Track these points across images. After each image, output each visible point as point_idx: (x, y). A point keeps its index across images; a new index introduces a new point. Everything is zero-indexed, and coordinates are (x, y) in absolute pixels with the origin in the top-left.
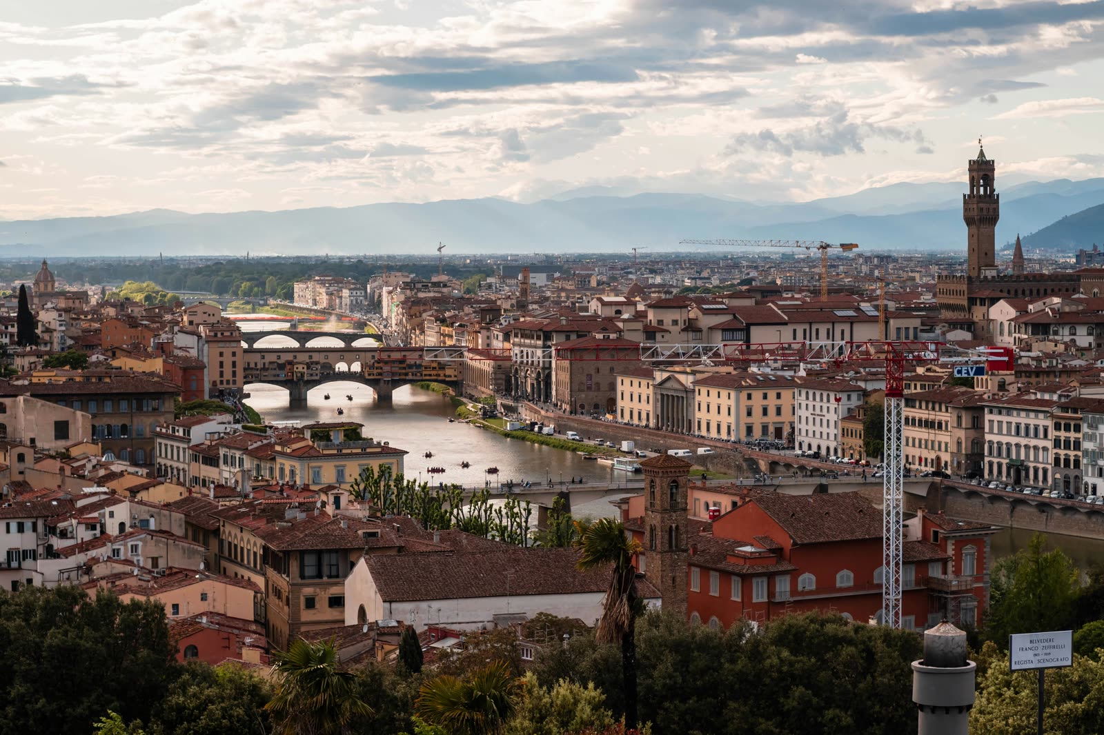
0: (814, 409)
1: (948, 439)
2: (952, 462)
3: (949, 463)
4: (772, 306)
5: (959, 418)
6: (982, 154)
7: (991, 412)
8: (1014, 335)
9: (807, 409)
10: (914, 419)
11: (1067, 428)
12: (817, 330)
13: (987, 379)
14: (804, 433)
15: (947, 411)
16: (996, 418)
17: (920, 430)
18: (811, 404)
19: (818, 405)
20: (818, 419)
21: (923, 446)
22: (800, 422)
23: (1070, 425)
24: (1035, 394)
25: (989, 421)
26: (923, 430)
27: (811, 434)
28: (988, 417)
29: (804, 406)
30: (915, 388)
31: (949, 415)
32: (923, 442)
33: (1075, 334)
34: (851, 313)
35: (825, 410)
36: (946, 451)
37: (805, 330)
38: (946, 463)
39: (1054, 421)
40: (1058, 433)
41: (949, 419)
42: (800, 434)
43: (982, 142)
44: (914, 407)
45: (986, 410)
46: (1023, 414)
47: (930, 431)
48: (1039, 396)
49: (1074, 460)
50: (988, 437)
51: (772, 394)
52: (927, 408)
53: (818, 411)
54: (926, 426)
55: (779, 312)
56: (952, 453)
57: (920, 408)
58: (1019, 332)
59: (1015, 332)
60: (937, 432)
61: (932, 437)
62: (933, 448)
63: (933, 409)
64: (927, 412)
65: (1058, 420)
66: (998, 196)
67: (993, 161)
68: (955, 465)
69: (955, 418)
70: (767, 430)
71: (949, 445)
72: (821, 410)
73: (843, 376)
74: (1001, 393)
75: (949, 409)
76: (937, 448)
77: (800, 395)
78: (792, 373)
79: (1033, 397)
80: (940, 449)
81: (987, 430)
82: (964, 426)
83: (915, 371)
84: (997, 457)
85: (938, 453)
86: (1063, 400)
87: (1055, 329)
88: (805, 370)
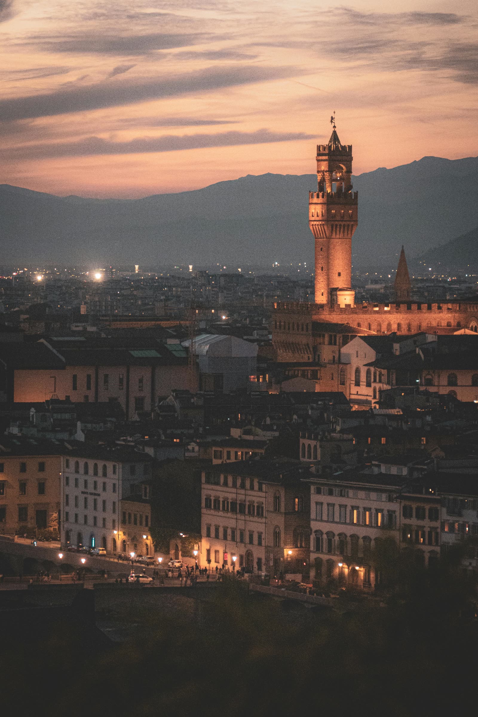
0: (86, 486)
1: (261, 528)
2: (267, 559)
3: (263, 560)
4: (45, 342)
5: (277, 499)
6: (335, 137)
7: (319, 492)
8: (373, 385)
9: (76, 485)
10: (217, 501)
11: (420, 516)
12: (106, 376)
13: (315, 446)
14: (72, 519)
15: (260, 489)
16: (325, 499)
17: (226, 515)
18: (82, 479)
19: (91, 480)
20: (91, 499)
21: (229, 538)
22: (67, 504)
23: (424, 509)
24: (379, 466)
25: (317, 503)
26: (229, 515)
27: (81, 520)
28: (314, 498)
29: (72, 482)
30: (229, 457)
31: (263, 494)
32: (229, 532)
33: (456, 385)
34: (152, 353)
35: (100, 486)
36: (260, 544)
37: (89, 377)
38: (259, 560)
39: (403, 504)
40: (408, 521)
41: (263, 500)
42: (67, 520)
43: (335, 121)
44: (217, 483)
45: (313, 488)
46: (362, 494)
47: (239, 516)
48: (383, 469)
49: (430, 558)
50: (315, 525)
51: (32, 463)
52: (234, 486)
53: (91, 489)
54: (234, 510)
55: (54, 351)
56: (266, 547)
57: (226, 484)
58: (380, 381)
59: (375, 381)
60: (247, 518)
61: (241, 525)
62: (242, 541)
63: (243, 486)
64: (234, 490)
65: (408, 503)
66: (356, 194)
67: (350, 147)
68: (271, 564)
69: (271, 500)
70: (26, 515)
71: (263, 536)
72: (95, 488)
73: (124, 440)
74: (334, 466)
75: (264, 486)
76: (247, 540)
77: (68, 466)
78: (65, 436)
79: (376, 470)
80: (251, 542)
81: (313, 516)
82: (283, 509)
83: (229, 434)
84: (327, 554)
85: (249, 547)
86: (416, 474)
87: (429, 377)
88: (83, 431)
